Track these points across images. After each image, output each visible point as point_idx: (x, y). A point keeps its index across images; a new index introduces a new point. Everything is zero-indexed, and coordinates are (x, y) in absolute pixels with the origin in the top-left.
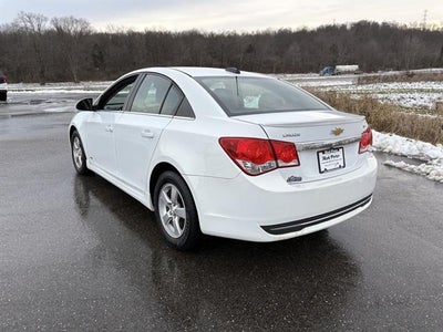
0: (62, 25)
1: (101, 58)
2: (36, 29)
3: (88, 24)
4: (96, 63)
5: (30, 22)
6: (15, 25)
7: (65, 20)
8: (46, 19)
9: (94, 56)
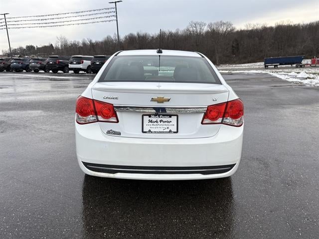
0: (215, 27)
1: (238, 49)
2: (198, 31)
3: (231, 25)
4: (233, 51)
5: (196, 27)
6: (188, 30)
7: (216, 24)
8: (205, 25)
9: (233, 47)
